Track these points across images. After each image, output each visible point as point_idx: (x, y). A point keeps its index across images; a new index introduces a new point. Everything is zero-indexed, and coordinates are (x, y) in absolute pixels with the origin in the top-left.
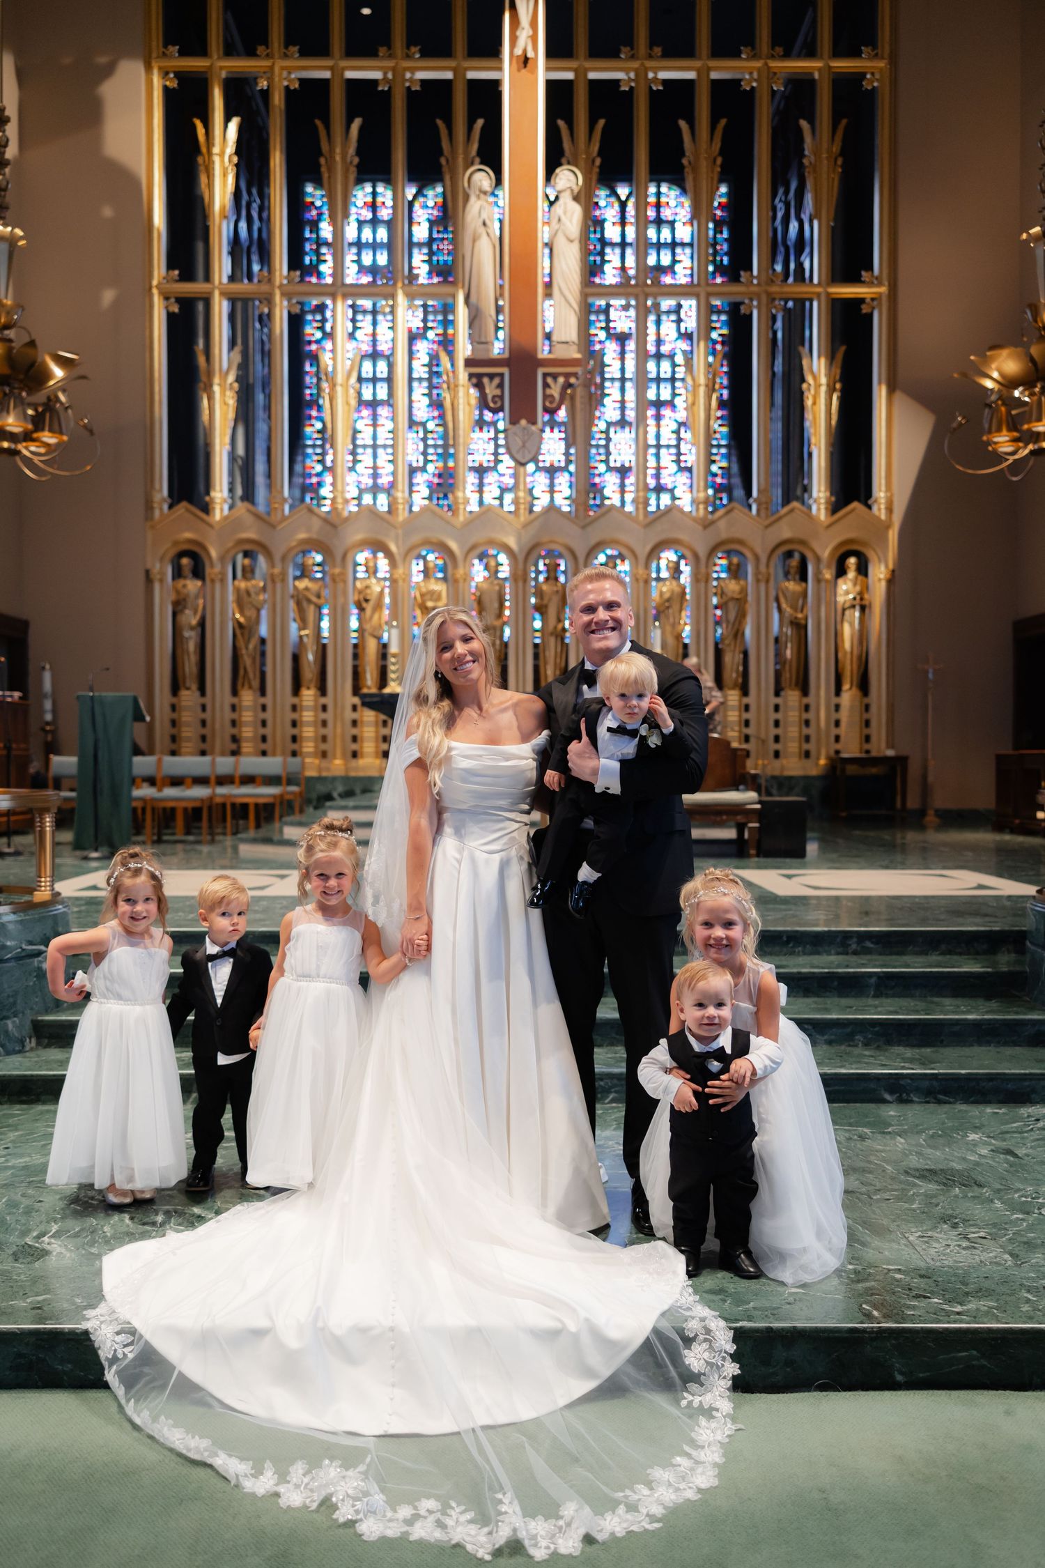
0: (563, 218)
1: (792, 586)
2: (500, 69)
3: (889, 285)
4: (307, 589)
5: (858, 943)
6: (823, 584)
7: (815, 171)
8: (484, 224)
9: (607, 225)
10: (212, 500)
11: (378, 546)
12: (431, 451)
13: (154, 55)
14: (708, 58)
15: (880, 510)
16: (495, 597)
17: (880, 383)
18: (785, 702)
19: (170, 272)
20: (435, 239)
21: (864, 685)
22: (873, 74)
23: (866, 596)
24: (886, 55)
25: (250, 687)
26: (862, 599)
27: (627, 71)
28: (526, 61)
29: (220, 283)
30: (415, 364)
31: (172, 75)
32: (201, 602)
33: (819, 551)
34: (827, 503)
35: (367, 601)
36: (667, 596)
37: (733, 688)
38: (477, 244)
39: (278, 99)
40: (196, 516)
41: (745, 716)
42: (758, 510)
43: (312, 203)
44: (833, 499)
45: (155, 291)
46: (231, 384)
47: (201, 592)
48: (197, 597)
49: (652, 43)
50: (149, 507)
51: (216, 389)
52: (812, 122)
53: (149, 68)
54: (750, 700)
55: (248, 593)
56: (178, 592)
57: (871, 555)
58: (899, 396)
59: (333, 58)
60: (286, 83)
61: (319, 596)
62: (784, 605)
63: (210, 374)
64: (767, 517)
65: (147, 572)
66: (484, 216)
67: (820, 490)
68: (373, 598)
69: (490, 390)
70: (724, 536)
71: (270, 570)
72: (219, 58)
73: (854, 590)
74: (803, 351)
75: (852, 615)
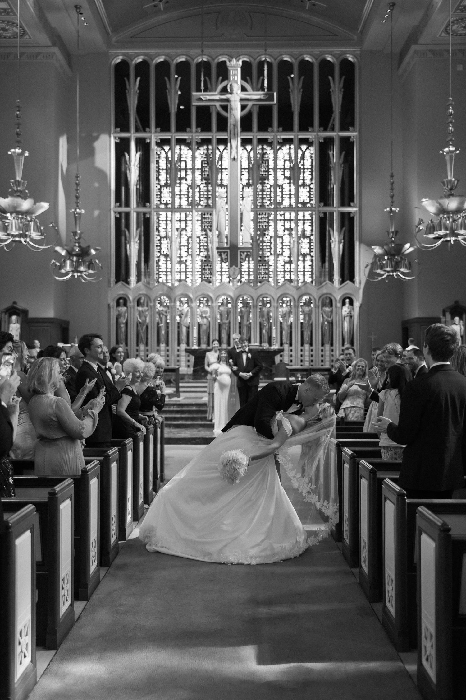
0: (246, 206)
1: (327, 309)
3: (359, 208)
4: (162, 310)
7: (334, 169)
8: (222, 207)
10: (130, 280)
13: (112, 132)
14: (298, 132)
15: (357, 284)
16: (226, 313)
17: (356, 240)
18: (325, 348)
19: (116, 204)
21: (352, 343)
22: (353, 137)
23: (352, 313)
24: (358, 131)
25: (143, 343)
26: (350, 314)
27: (270, 136)
29: (133, 208)
31: (118, 139)
32: (126, 314)
33: (336, 297)
34: (338, 281)
35: (182, 314)
36: (284, 312)
37: (307, 344)
38: (220, 213)
39: (153, 146)
40: (125, 286)
41: (311, 353)
42: (315, 283)
44: (341, 279)
45: (112, 211)
46: (136, 241)
47: (127, 311)
48: (125, 312)
49: (279, 127)
50: (109, 282)
51: (132, 243)
53: (110, 136)
54: (313, 348)
55: (142, 312)
56: (118, 311)
57: (354, 298)
58: (362, 245)
59: (172, 132)
60: (156, 140)
61: (166, 312)
62: (324, 316)
63: (130, 238)
65: (109, 305)
66: (222, 204)
67: (337, 277)
68: (185, 313)
69: (224, 256)
70: (304, 292)
71: (150, 304)
72: (134, 133)
73: (348, 310)
74: (331, 230)
75: (347, 319)
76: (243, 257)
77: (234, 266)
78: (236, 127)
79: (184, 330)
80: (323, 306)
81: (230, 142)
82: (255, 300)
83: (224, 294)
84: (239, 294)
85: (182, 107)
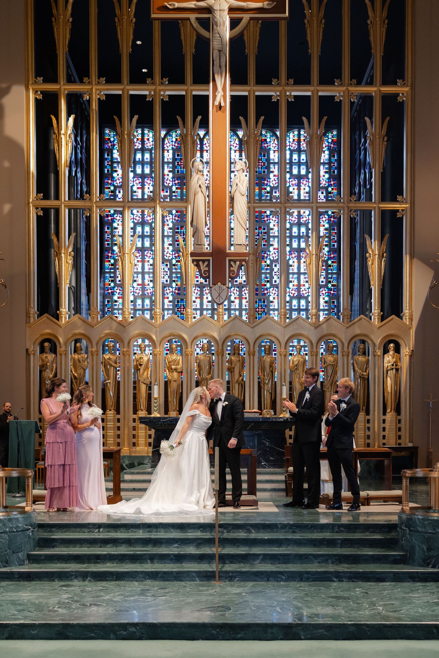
0: (239, 184)
1: (361, 359)
2: (208, 90)
3: (411, 203)
4: (110, 359)
5: (338, 528)
6: (377, 357)
7: (373, 144)
8: (200, 186)
9: (271, 152)
10: (60, 313)
11: (145, 336)
12: (174, 275)
13: (30, 83)
14: (317, 85)
15: (406, 320)
16: (207, 363)
17: (406, 254)
19: (39, 194)
20: (176, 159)
21: (398, 410)
22: (403, 94)
23: (399, 364)
24: (409, 85)
26: (396, 365)
27: (275, 91)
28: (220, 107)
29: (65, 201)
30: (166, 228)
31: (39, 93)
32: (54, 365)
33: (375, 341)
34: (378, 315)
35: (141, 365)
36: (296, 363)
38: (196, 196)
39: (95, 106)
40: (52, 321)
42: (343, 319)
43: (109, 139)
44: (382, 313)
45: (31, 205)
46: (70, 253)
47: (55, 360)
48: (52, 363)
49: (289, 77)
50: (28, 316)
51: (63, 255)
52: (371, 118)
53: (27, 89)
55: (79, 360)
56: (43, 360)
57: (401, 342)
58: (415, 260)
59: (123, 84)
60: (98, 97)
62: (356, 368)
63: (59, 248)
64: (348, 323)
65: (27, 350)
66: (200, 183)
67: (376, 310)
68: (144, 364)
69: (203, 267)
70: (326, 332)
71: (90, 349)
72: (64, 84)
73: (392, 361)
74: (367, 237)
75: (392, 373)
76: (235, 268)
77: (219, 284)
78: (222, 53)
79: (143, 388)
80: (354, 354)
81: (214, 80)
82: (252, 345)
83: (205, 335)
84: (228, 335)
85: (139, 43)
